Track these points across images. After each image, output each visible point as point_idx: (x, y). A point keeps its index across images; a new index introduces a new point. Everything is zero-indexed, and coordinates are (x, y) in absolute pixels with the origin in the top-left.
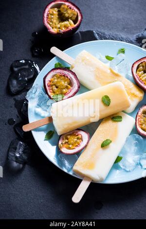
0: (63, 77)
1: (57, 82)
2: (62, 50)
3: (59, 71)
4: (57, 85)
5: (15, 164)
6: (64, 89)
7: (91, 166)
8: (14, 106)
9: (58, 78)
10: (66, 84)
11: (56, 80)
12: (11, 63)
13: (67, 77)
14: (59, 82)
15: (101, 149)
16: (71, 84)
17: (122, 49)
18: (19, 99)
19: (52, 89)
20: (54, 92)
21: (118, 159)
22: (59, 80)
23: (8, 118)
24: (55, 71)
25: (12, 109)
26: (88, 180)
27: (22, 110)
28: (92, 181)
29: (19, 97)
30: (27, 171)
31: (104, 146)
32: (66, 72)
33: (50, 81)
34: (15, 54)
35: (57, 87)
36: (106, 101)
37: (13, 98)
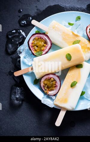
0: (40, 39)
2: (39, 22)
3: (36, 35)
4: (37, 45)
6: (42, 47)
7: (65, 101)
8: (11, 62)
9: (37, 40)
10: (43, 43)
11: (36, 42)
12: (6, 33)
13: (42, 38)
14: (38, 43)
15: (71, 88)
16: (46, 43)
17: (78, 17)
18: (14, 57)
19: (34, 49)
20: (36, 50)
22: (38, 41)
23: (8, 71)
24: (34, 36)
25: (10, 64)
26: (65, 110)
27: (17, 65)
29: (14, 56)
30: (25, 106)
31: (72, 86)
32: (42, 36)
33: (32, 43)
34: (9, 26)
35: (37, 47)
36: (69, 57)
37: (10, 57)
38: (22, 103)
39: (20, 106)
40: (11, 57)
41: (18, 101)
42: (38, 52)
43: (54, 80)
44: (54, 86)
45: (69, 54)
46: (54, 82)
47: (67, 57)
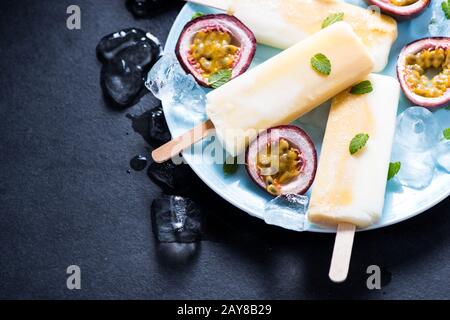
0: (213, 34)
1: (205, 49)
3: (199, 25)
4: (208, 54)
5: (178, 248)
6: (225, 56)
7: (345, 197)
8: (132, 131)
9: (204, 39)
10: (225, 45)
11: (202, 45)
12: (95, 46)
13: (221, 29)
14: (210, 46)
15: (351, 157)
16: (234, 41)
18: (139, 114)
19: (201, 66)
20: (207, 72)
21: (393, 169)
22: (208, 42)
23: (128, 157)
24: (191, 28)
25: (130, 137)
26: (348, 229)
28: (357, 227)
29: (137, 109)
30: (209, 255)
31: (356, 150)
32: (215, 22)
33: (191, 53)
34: (97, 25)
35: (209, 59)
36: (322, 65)
37: (124, 115)
38: (198, 248)
39: (192, 258)
40: (128, 116)
41: (184, 245)
42: (216, 73)
43: (291, 145)
44: (296, 163)
45: (321, 57)
46: (292, 153)
47: (315, 67)
